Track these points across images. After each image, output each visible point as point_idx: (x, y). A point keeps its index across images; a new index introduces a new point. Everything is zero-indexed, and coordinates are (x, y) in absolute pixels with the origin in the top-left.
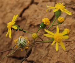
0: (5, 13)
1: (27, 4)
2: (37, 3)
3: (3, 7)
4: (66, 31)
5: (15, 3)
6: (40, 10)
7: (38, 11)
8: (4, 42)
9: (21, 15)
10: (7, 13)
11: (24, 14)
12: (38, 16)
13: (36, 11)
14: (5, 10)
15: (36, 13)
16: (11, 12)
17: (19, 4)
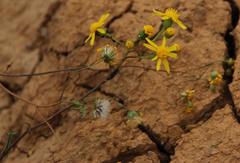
0: (83, 19)
1: (120, 10)
2: (135, 12)
3: (82, 11)
4: (175, 47)
5: (102, 6)
6: (138, 22)
7: (135, 23)
8: (74, 60)
9: (107, 26)
10: (87, 19)
11: (113, 25)
12: (134, 29)
13: (132, 22)
14: (85, 14)
15: (132, 26)
16: (93, 18)
17: (108, 8)
